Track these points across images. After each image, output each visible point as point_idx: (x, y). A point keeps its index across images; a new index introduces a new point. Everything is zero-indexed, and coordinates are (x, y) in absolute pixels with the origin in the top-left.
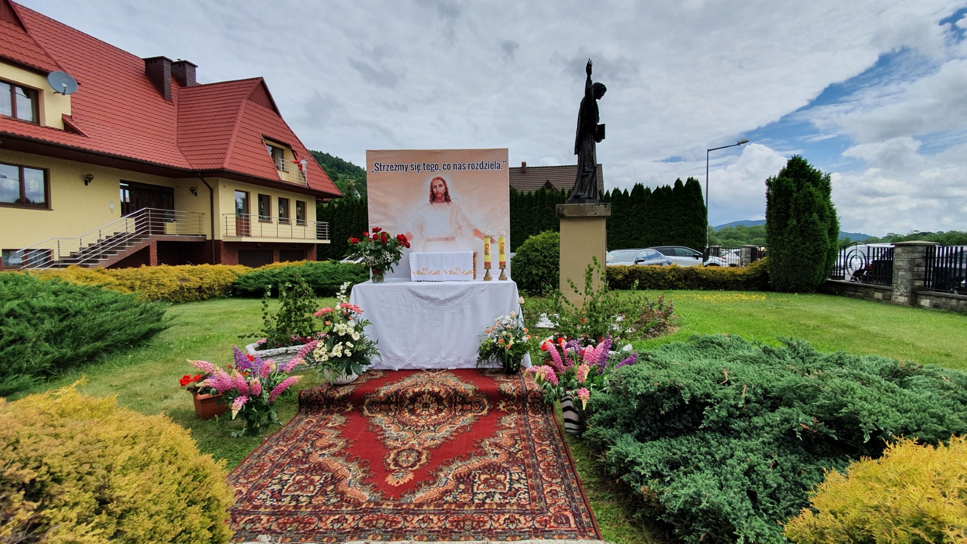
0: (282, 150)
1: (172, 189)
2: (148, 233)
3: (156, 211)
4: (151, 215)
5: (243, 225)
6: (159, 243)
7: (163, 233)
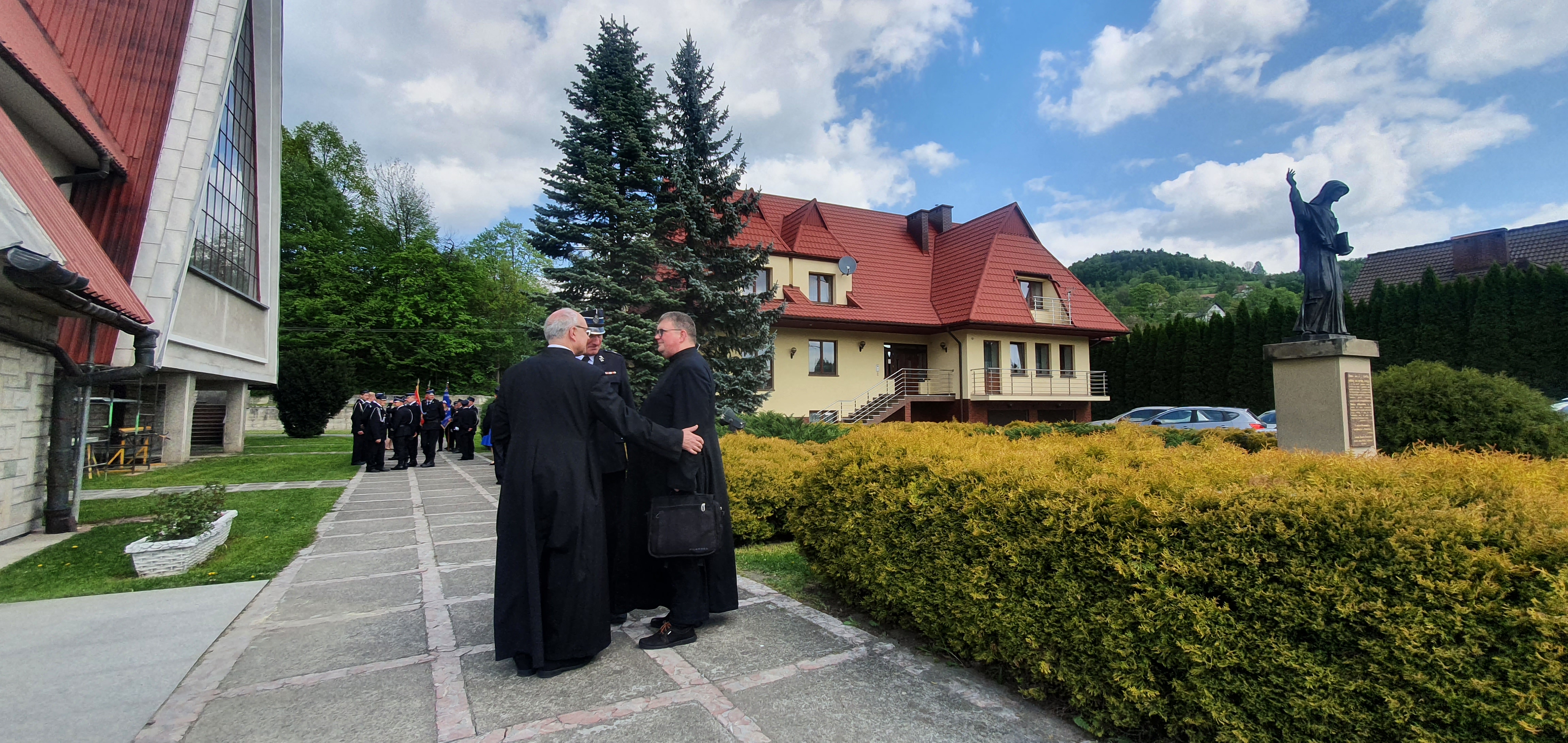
0: (1041, 283)
1: (926, 346)
2: (903, 393)
3: (912, 371)
4: (907, 376)
5: (993, 381)
6: (914, 404)
7: (917, 393)
